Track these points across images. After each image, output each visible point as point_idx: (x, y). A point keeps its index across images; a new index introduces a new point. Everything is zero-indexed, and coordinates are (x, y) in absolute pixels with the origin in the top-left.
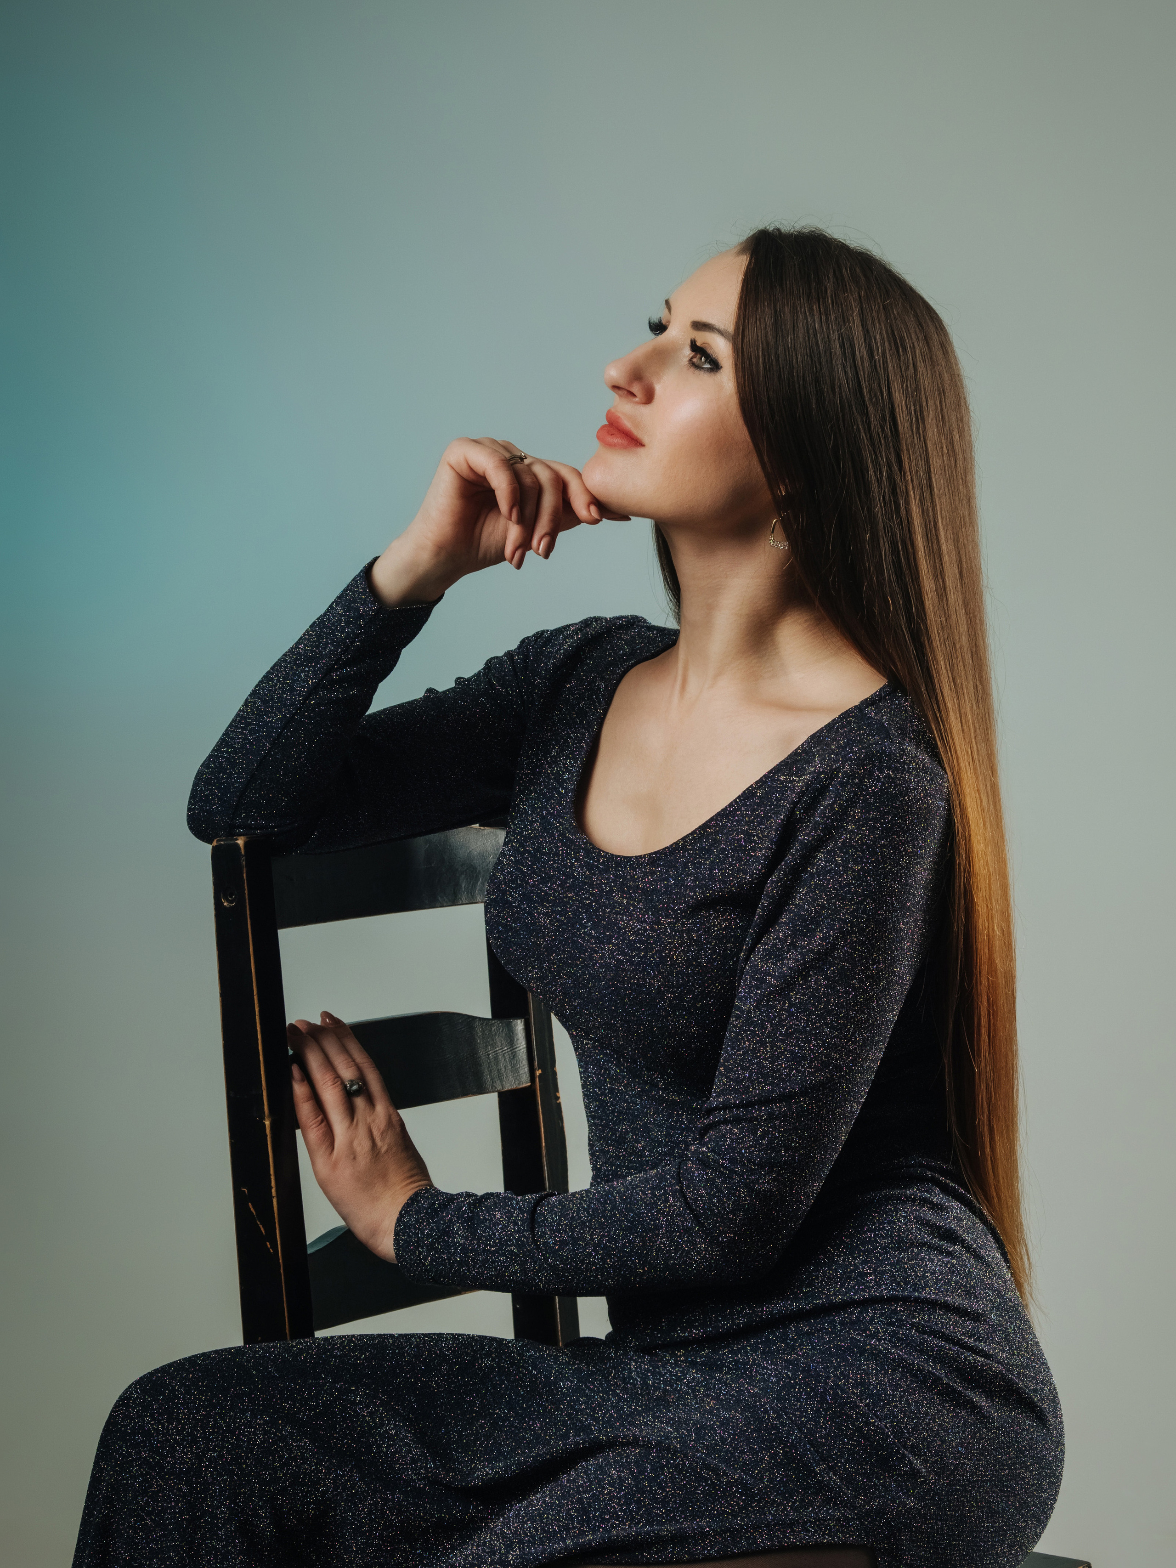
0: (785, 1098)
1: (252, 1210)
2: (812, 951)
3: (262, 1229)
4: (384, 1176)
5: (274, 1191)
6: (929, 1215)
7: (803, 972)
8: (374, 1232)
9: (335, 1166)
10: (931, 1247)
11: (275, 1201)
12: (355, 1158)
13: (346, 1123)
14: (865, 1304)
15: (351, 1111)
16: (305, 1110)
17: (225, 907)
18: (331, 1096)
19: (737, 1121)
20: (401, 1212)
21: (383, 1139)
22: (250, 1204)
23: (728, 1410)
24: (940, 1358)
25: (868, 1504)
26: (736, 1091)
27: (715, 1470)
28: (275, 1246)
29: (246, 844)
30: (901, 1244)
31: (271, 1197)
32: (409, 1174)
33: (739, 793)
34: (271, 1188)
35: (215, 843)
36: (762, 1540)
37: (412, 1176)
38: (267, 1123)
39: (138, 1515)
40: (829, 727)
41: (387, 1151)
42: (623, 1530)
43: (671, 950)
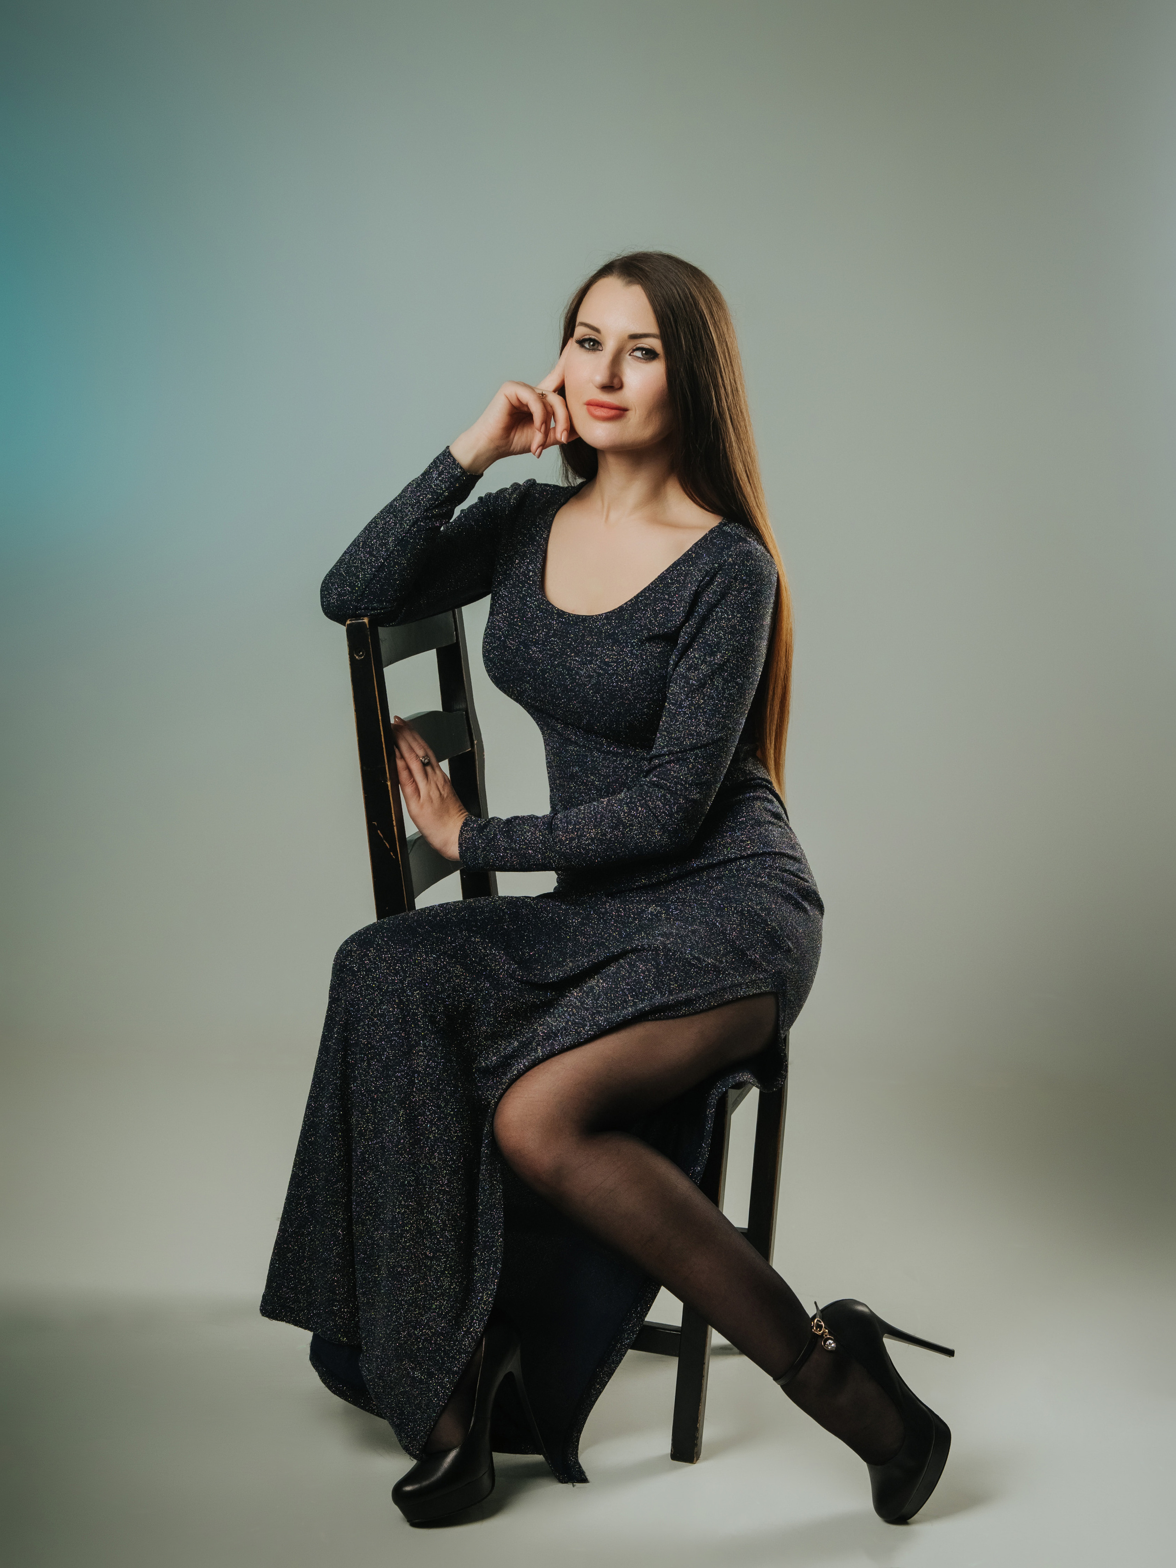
0: (704, 746)
1: (380, 834)
2: (716, 664)
3: (387, 845)
4: (447, 811)
5: (394, 822)
6: (770, 807)
7: (712, 676)
8: (446, 844)
9: (422, 807)
10: (773, 824)
11: (395, 828)
12: (432, 802)
13: (425, 782)
14: (748, 857)
15: (426, 774)
16: (404, 775)
17: (357, 660)
18: (416, 767)
19: (678, 760)
20: (461, 831)
21: (444, 790)
22: (379, 831)
23: (691, 925)
24: (790, 885)
25: (773, 969)
26: (677, 745)
27: (698, 959)
28: (396, 854)
29: (369, 622)
30: (759, 823)
31: (393, 826)
32: (459, 810)
33: (656, 577)
34: (393, 821)
35: (348, 622)
36: (728, 996)
37: (461, 810)
38: (389, 783)
39: (370, 1018)
40: (705, 538)
41: (447, 797)
42: (658, 999)
43: (632, 666)
